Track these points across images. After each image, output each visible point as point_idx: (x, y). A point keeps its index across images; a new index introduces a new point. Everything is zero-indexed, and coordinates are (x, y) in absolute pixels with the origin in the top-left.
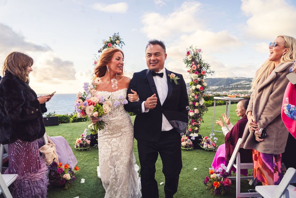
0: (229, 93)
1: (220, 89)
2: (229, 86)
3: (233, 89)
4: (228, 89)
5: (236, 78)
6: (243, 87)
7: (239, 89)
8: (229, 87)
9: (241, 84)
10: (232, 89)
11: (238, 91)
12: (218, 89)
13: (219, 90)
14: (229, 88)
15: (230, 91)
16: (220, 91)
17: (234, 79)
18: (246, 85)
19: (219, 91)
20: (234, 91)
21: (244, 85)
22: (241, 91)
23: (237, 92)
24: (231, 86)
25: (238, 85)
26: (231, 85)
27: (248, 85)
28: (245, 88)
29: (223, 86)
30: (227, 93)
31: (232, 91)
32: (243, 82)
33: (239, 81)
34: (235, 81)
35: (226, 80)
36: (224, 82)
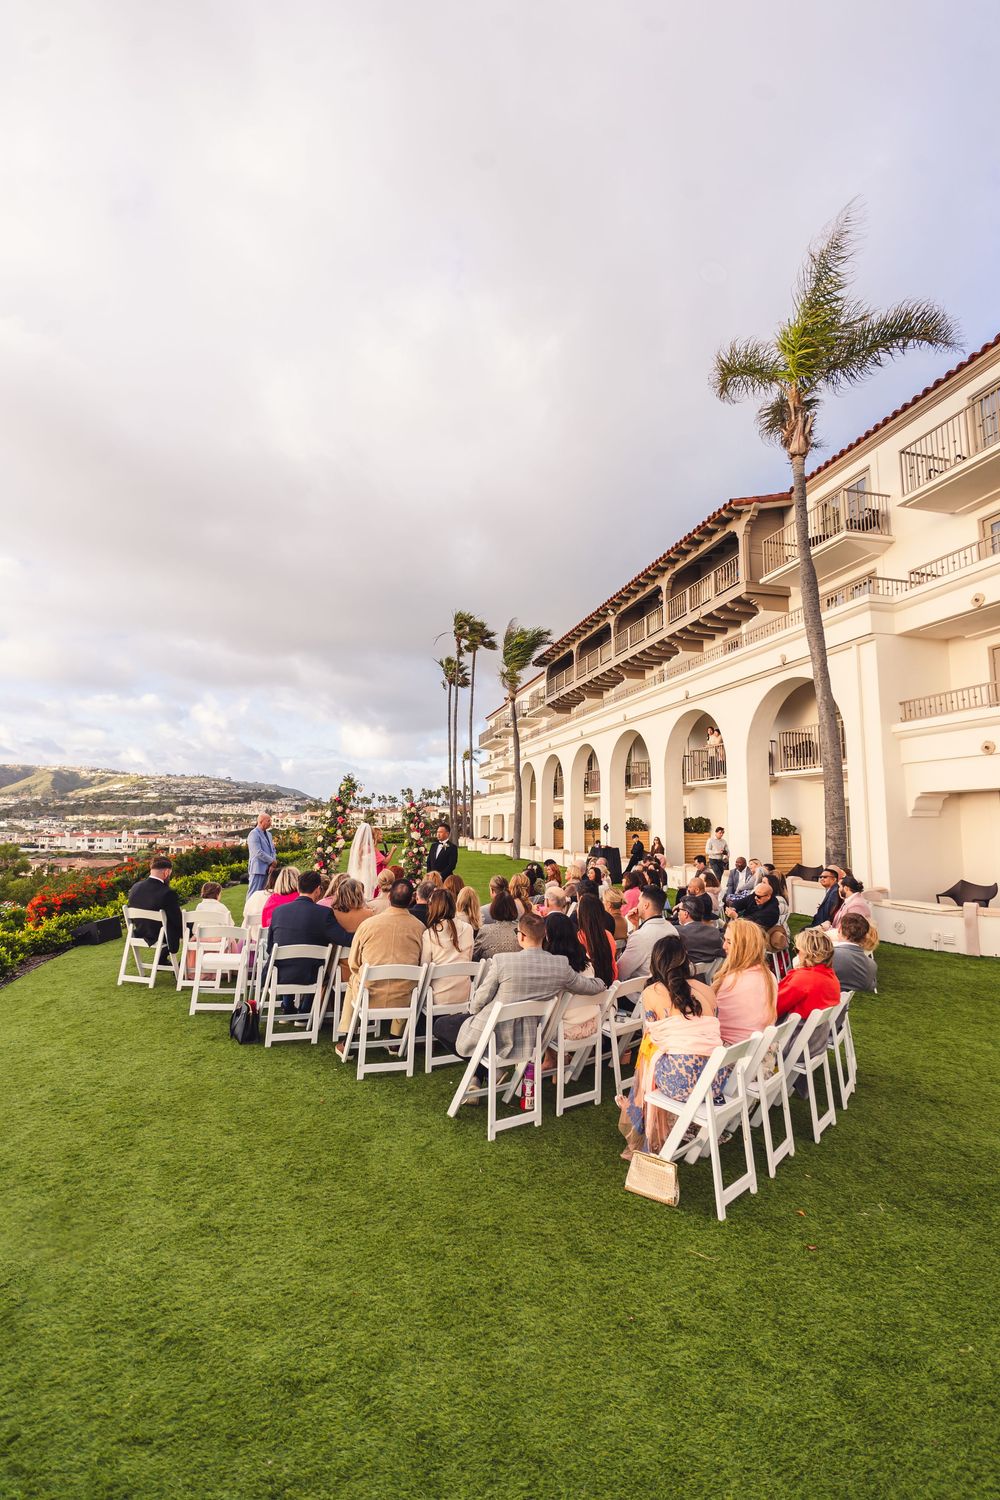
0: (64, 824)
1: (27, 809)
2: (63, 798)
3: (78, 811)
4: (62, 812)
5: (92, 771)
6: (119, 804)
7: (104, 813)
8: (65, 803)
9: (109, 795)
10: (74, 810)
11: (101, 817)
12: (16, 807)
13: (25, 813)
14: (62, 808)
15: (70, 818)
16: (26, 818)
17: (84, 774)
18: (128, 797)
19: (20, 818)
20: (85, 818)
21: (119, 798)
22: (112, 818)
23: (96, 822)
24: (73, 798)
25: (98, 797)
26: (70, 794)
27: (135, 798)
28: (122, 809)
29: (38, 798)
30: (55, 823)
31: (75, 818)
32: (117, 786)
33: (102, 782)
34: (88, 784)
35: (51, 777)
36: (42, 782)
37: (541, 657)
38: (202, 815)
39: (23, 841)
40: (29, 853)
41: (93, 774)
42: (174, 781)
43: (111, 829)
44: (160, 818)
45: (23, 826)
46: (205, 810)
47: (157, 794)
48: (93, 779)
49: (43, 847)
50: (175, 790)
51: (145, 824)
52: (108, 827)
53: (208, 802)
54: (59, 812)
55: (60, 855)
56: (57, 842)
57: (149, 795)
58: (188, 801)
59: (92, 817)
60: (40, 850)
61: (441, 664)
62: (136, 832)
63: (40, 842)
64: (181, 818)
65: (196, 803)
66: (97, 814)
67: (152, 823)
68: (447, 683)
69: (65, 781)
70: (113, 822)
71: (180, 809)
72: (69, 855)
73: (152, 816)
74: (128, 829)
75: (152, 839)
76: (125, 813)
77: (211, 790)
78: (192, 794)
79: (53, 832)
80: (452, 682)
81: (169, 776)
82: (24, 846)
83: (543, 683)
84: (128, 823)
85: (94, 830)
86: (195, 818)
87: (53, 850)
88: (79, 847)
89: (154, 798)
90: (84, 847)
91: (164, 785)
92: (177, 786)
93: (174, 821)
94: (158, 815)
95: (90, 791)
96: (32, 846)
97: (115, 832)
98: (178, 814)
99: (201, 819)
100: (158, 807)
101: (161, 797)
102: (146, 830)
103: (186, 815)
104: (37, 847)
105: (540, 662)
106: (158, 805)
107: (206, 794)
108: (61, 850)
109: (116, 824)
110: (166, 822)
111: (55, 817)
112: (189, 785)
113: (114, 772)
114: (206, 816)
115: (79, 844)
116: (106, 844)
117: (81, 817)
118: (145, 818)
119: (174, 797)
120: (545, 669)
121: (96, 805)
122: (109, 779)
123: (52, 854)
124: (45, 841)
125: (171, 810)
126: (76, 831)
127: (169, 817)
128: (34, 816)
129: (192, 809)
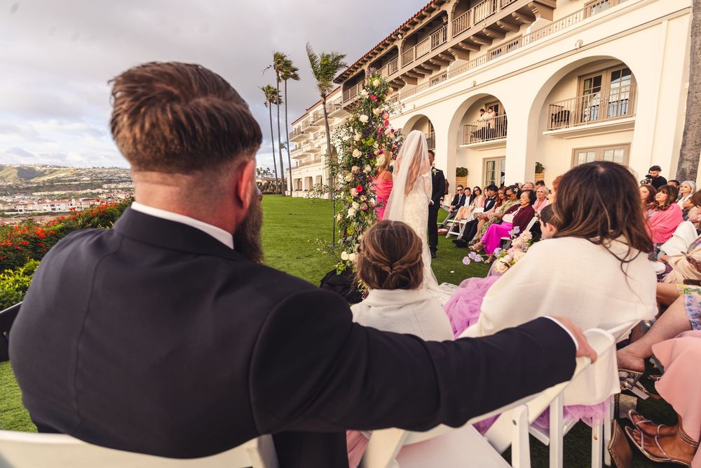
0: (32, 198)
1: (5, 190)
2: (28, 183)
3: (40, 189)
4: (29, 191)
5: (43, 166)
6: (66, 185)
7: (57, 190)
8: (30, 186)
9: (58, 180)
10: (38, 189)
11: (56, 193)
13: (3, 193)
14: (28, 188)
15: (35, 194)
16: (6, 195)
17: (38, 168)
18: (71, 181)
20: (46, 193)
21: (65, 181)
22: (63, 193)
23: (53, 195)
24: (35, 183)
25: (52, 181)
26: (32, 180)
27: (75, 181)
28: (69, 187)
29: (10, 183)
30: (26, 197)
31: (39, 193)
32: (63, 175)
33: (51, 172)
34: (42, 174)
35: (16, 171)
36: (10, 174)
37: (341, 75)
38: (120, 189)
39: (7, 208)
40: (12, 215)
41: (45, 168)
42: (98, 171)
43: (64, 199)
44: (93, 191)
45: (5, 200)
46: (121, 186)
47: (89, 179)
48: (45, 171)
49: (21, 211)
50: (100, 175)
51: (86, 195)
52: (63, 198)
53: (122, 182)
54: (27, 191)
55: (34, 215)
56: (30, 208)
57: (84, 179)
58: (110, 181)
59: (50, 193)
60: (19, 212)
61: (263, 89)
62: (81, 200)
63: (19, 208)
64: (107, 191)
65: (114, 182)
66: (53, 191)
67: (90, 194)
68: (268, 102)
69: (26, 173)
70: (65, 195)
71: (105, 186)
72: (39, 214)
73: (89, 191)
74: (75, 198)
75: (91, 203)
76: (71, 190)
77: (123, 175)
78: (111, 178)
79: (26, 202)
80: (271, 101)
81: (94, 168)
82: (8, 211)
83: (340, 94)
84: (74, 195)
85: (53, 200)
86: (116, 191)
87: (28, 212)
88: (45, 210)
89: (87, 181)
90: (49, 209)
91: (92, 173)
92: (101, 173)
93: (103, 193)
94: (92, 190)
95: (45, 178)
96: (13, 210)
97: (67, 200)
98: (105, 189)
99: (120, 191)
100: (91, 185)
101: (92, 180)
102: (87, 198)
103: (110, 189)
104: (17, 211)
105: (338, 81)
106: (91, 184)
107: (119, 177)
108: (34, 212)
109: (67, 196)
110: (98, 193)
111: (26, 194)
112: (108, 173)
113: (57, 167)
114: (122, 189)
115: (45, 208)
116: (63, 207)
117: (42, 193)
118: (85, 192)
119: (101, 180)
120: (342, 85)
121: (51, 186)
122: (55, 171)
123: (29, 214)
124: (22, 208)
125: (100, 187)
126: (41, 201)
127: (100, 190)
128: (11, 194)
129: (113, 186)
